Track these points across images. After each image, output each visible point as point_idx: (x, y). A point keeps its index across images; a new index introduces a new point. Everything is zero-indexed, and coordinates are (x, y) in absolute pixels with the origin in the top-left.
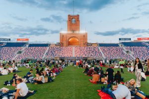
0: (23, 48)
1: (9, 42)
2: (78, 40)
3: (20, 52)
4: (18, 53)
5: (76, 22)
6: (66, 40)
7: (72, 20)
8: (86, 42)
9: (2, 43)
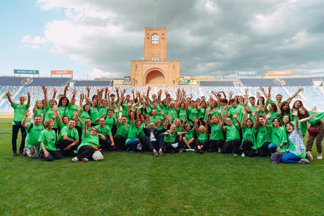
5: (160, 41)
6: (142, 74)
7: (153, 37)
8: (176, 78)
9: (25, 79)
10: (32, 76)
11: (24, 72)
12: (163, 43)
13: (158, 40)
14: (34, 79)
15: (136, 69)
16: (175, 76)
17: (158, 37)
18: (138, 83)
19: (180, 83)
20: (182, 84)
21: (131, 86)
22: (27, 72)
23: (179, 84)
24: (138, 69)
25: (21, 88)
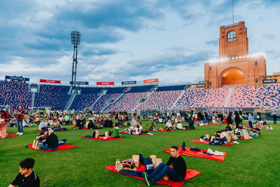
0: (148, 94)
1: (134, 85)
2: (242, 74)
3: (143, 100)
4: (140, 102)
5: (237, 37)
6: (216, 75)
7: (229, 35)
8: (260, 76)
9: (126, 88)
10: (131, 85)
11: (127, 83)
12: (242, 38)
13: (235, 37)
14: (132, 88)
15: (210, 71)
16: (258, 74)
17: (235, 33)
18: (213, 85)
19: (265, 81)
20: (269, 83)
21: (204, 88)
22: (129, 83)
23: (264, 83)
24: (212, 70)
25: (122, 94)
